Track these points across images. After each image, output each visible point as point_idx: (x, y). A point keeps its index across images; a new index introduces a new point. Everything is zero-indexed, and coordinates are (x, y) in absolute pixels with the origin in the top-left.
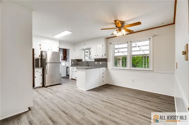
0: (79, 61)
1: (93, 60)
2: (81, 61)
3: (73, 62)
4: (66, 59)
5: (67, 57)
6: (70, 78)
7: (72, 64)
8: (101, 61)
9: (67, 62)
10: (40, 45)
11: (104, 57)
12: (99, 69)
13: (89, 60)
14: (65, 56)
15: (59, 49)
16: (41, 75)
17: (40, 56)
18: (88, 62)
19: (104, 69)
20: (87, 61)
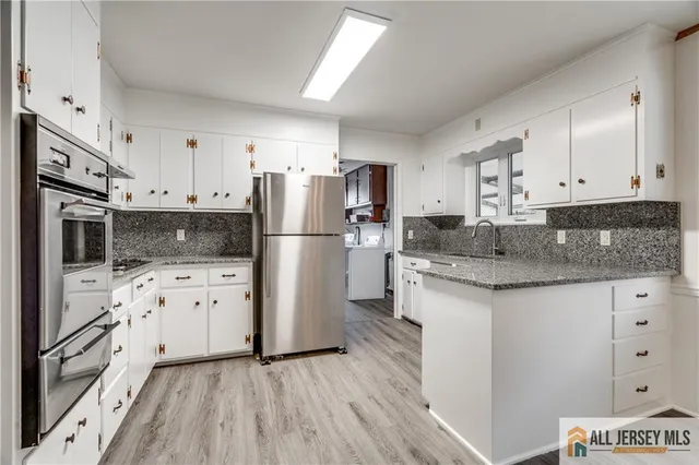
0: (447, 222)
1: (541, 219)
2: (454, 227)
3: (411, 233)
4: (385, 215)
5: (387, 206)
6: (398, 314)
7: (405, 241)
8: (607, 226)
9: (387, 232)
10: (251, 149)
11: (651, 191)
12: (605, 287)
13: (510, 221)
14: (380, 202)
15: (337, 165)
16: (248, 296)
17: (248, 201)
18: (498, 229)
19: (650, 284)
20: (496, 223)
